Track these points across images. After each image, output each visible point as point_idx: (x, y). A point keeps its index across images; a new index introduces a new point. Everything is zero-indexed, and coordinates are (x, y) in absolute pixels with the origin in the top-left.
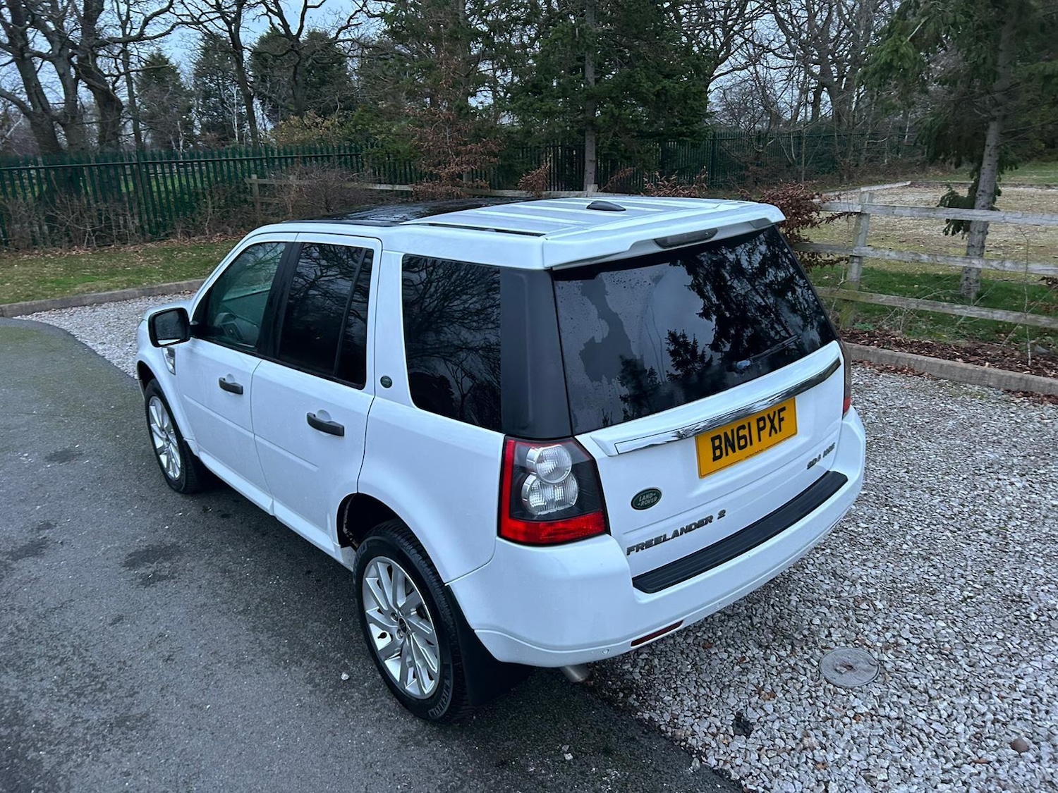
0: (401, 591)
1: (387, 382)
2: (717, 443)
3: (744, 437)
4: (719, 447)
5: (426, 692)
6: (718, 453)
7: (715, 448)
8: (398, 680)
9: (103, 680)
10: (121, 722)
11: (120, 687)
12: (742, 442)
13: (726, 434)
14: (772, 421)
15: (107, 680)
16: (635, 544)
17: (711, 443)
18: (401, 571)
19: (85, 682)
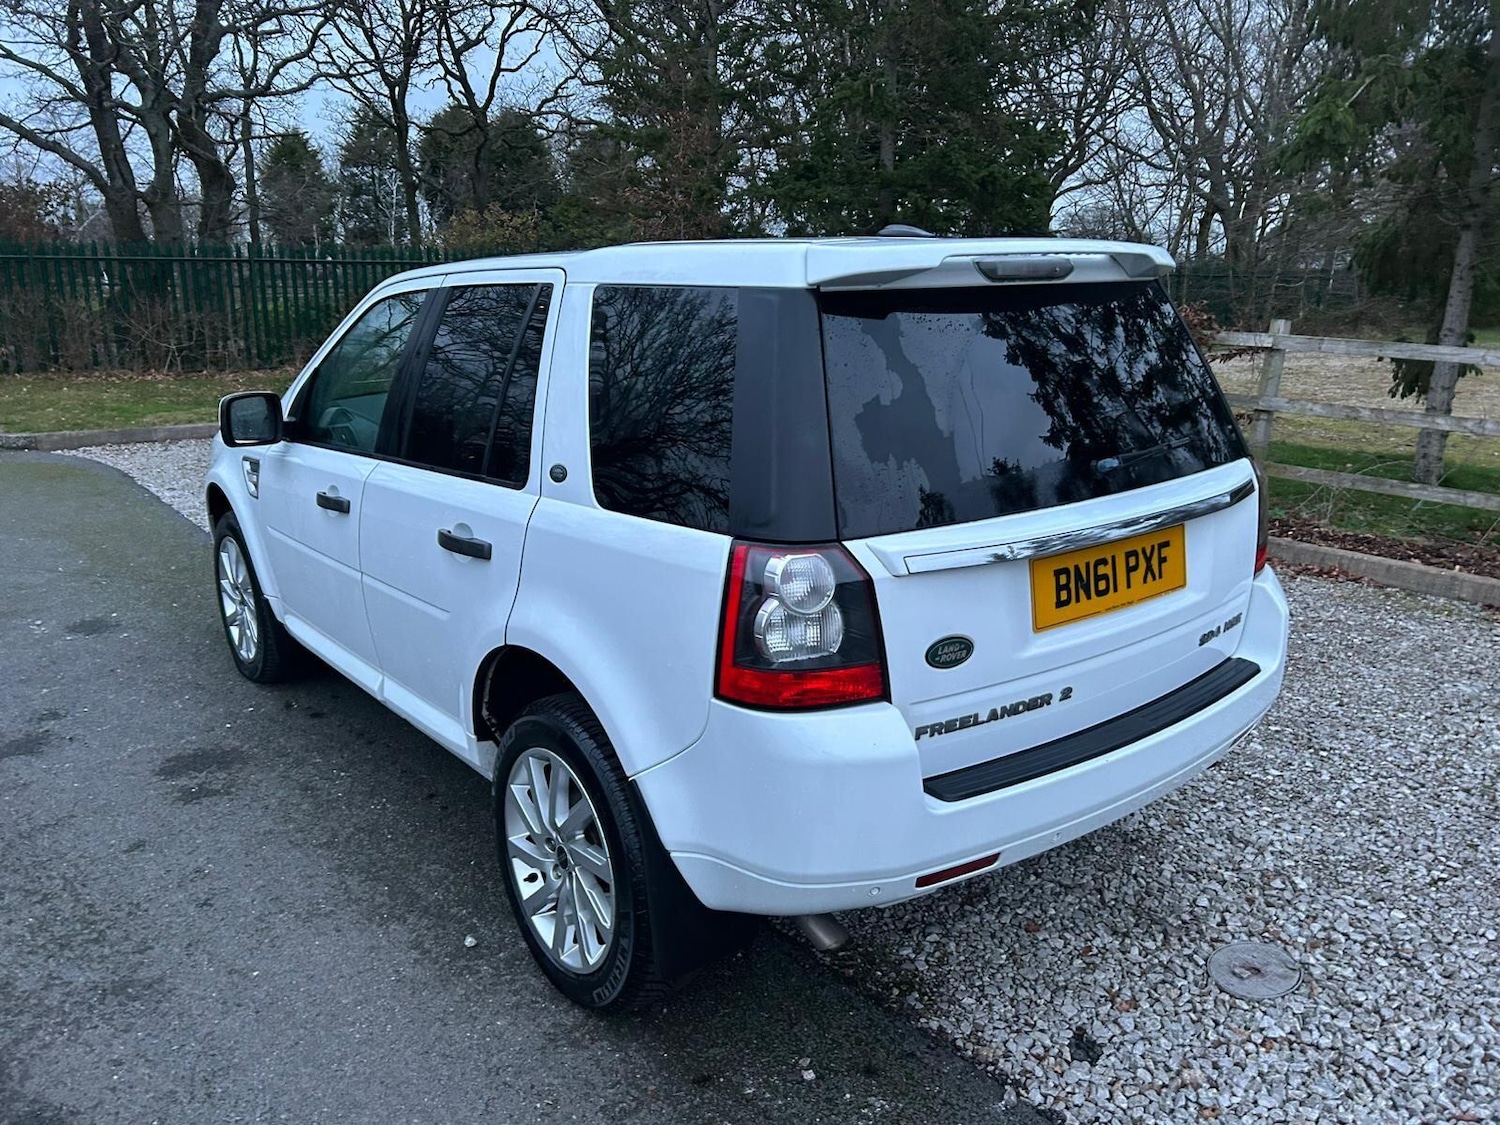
0: (562, 801)
1: (559, 474)
2: (1063, 580)
3: (1105, 577)
4: (1066, 587)
5: (592, 961)
6: (1064, 596)
7: (1059, 588)
8: (550, 945)
9: (102, 927)
10: (119, 989)
11: (127, 938)
12: (1102, 585)
13: (1077, 568)
14: (1148, 560)
15: (108, 928)
16: (929, 724)
17: (1054, 579)
18: (565, 771)
19: (74, 929)
